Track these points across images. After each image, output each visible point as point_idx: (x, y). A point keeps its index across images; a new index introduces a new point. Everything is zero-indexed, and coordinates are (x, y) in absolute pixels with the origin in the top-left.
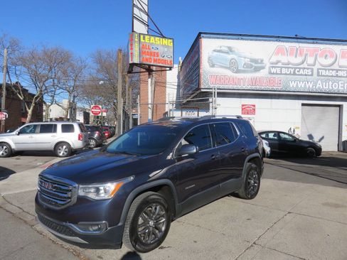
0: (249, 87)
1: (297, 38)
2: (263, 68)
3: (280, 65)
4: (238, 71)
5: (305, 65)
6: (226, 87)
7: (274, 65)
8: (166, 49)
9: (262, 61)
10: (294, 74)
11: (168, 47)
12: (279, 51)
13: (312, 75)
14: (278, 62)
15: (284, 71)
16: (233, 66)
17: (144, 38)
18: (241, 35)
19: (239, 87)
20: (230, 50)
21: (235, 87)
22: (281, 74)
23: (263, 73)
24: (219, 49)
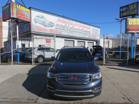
0: (49, 33)
1: (63, 17)
2: (54, 26)
3: (59, 25)
4: (45, 26)
5: (66, 27)
6: (41, 32)
7: (57, 25)
8: (27, 13)
9: (54, 23)
10: (63, 29)
11: (28, 12)
12: (59, 20)
13: (68, 30)
14: (58, 24)
15: (60, 28)
16: (44, 24)
17: (18, 6)
18: (46, 12)
19: (46, 32)
20: (43, 17)
21: (45, 32)
22: (59, 29)
23: (54, 28)
24: (38, 16)
